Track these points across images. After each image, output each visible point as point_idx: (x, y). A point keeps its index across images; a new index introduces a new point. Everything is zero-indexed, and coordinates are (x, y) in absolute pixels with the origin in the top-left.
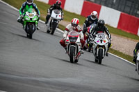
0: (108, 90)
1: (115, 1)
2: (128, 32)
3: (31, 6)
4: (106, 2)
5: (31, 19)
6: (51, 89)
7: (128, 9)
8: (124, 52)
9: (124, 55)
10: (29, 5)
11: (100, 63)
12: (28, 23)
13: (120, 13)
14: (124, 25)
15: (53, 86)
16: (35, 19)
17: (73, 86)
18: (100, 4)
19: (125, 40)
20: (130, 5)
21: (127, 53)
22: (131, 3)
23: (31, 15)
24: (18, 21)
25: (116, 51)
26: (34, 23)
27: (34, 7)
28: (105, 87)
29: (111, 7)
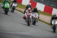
0: (40, 37)
1: (42, 1)
2: (48, 13)
3: (7, 2)
5: (7, 7)
6: (16, 37)
7: (48, 4)
8: (46, 22)
9: (46, 23)
11: (35, 25)
12: (6, 8)
13: (45, 5)
14: (46, 10)
16: (9, 7)
17: (25, 36)
18: (36, 2)
19: (47, 16)
20: (49, 2)
21: (47, 22)
22: (49, 1)
23: (7, 5)
24: (2, 7)
25: (43, 21)
26: (8, 8)
27: (8, 2)
28: (38, 36)
29: (41, 3)
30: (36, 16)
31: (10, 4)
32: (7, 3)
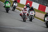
2: (42, 11)
4: (34, 1)
5: (8, 6)
10: (7, 1)
11: (31, 21)
14: (40, 8)
15: (16, 30)
16: (9, 6)
17: (23, 30)
18: (32, 1)
20: (42, 2)
23: (8, 5)
29: (36, 2)
30: (32, 14)
31: (10, 4)
32: (8, 3)
